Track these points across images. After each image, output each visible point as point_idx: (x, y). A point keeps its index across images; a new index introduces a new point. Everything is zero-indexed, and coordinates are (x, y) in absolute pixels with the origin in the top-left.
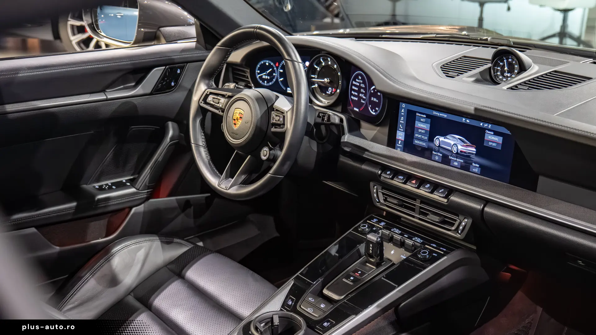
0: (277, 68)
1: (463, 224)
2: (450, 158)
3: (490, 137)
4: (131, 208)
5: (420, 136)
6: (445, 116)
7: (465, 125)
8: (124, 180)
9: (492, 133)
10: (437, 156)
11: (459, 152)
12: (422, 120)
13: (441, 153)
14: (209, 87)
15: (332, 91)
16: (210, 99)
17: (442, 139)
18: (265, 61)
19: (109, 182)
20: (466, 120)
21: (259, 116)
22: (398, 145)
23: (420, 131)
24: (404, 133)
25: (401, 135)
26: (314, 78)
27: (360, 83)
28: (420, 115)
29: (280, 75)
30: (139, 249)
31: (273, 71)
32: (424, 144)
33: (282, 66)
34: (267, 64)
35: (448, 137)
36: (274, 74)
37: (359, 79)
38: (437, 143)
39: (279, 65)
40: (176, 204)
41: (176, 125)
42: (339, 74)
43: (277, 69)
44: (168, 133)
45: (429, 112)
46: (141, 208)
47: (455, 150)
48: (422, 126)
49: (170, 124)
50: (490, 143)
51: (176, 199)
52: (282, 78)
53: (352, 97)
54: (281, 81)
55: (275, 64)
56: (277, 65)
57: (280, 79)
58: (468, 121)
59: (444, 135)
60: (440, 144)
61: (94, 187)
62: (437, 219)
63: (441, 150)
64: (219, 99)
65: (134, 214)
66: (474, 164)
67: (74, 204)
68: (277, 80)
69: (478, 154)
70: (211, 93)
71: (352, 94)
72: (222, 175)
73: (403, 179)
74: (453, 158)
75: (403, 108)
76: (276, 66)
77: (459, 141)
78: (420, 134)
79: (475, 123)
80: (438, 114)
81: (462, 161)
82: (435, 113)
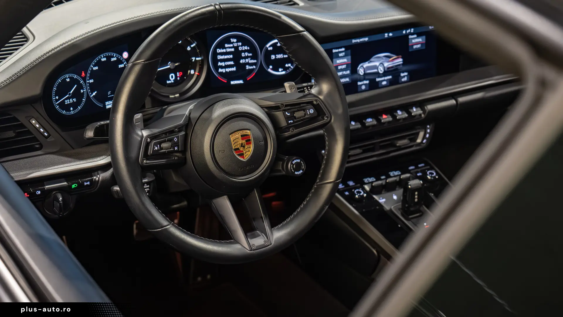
0: (84, 79)
2: (378, 80)
3: (413, 41)
5: (341, 73)
6: (366, 39)
7: (388, 39)
9: (415, 36)
10: (363, 84)
11: (386, 69)
12: (341, 55)
13: (366, 80)
15: (176, 77)
17: (366, 65)
18: (63, 77)
20: (388, 35)
23: (340, 67)
27: (236, 48)
28: (337, 51)
29: (90, 89)
31: (80, 87)
32: (347, 79)
33: (90, 74)
34: (68, 80)
35: (372, 60)
36: (82, 91)
37: (232, 43)
38: (361, 72)
39: (86, 74)
43: (85, 81)
45: (346, 43)
47: (381, 70)
48: (342, 61)
50: (415, 47)
52: (94, 92)
53: (221, 70)
54: (94, 96)
55: (80, 75)
56: (83, 74)
57: (92, 94)
58: (391, 34)
59: (367, 59)
60: (364, 71)
63: (367, 77)
66: (402, 75)
68: (88, 96)
69: (404, 63)
74: (381, 79)
76: (82, 77)
77: (384, 58)
78: (341, 70)
79: (398, 34)
80: (358, 41)
81: (390, 77)
82: (354, 41)
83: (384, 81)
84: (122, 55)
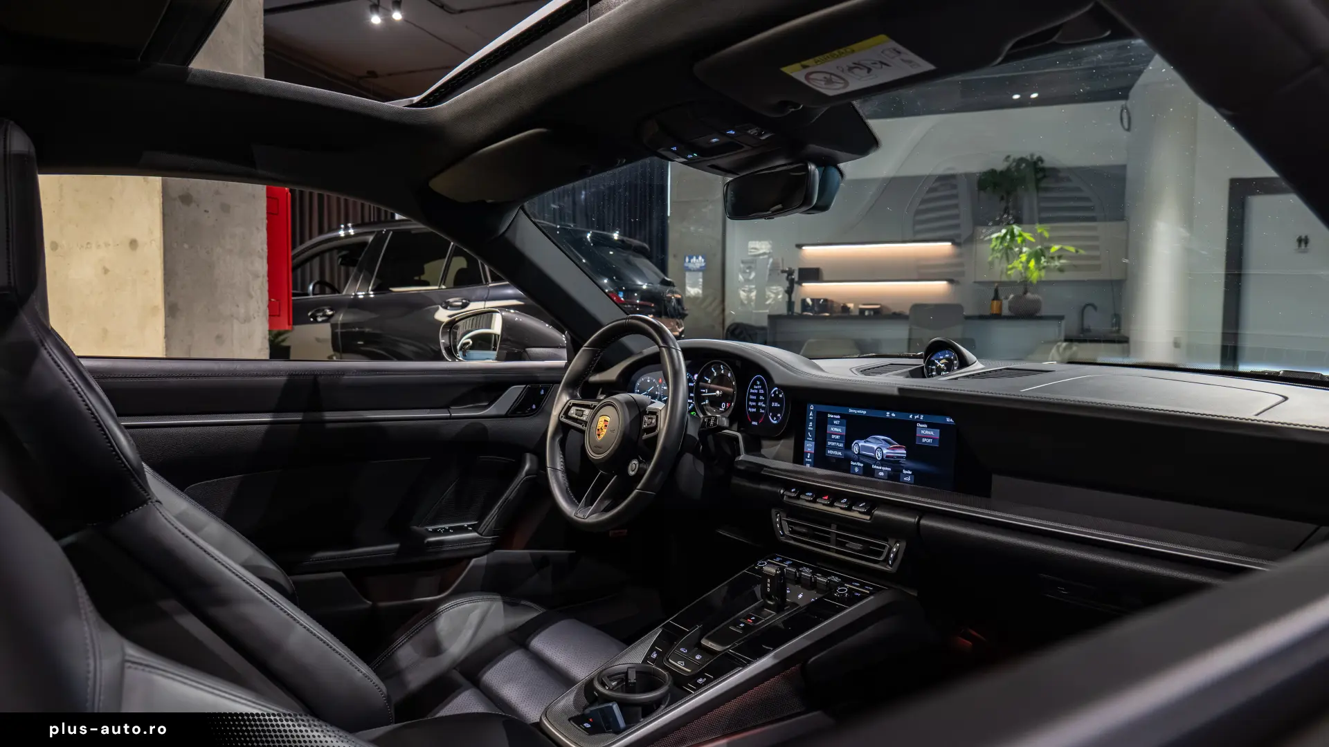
1: (895, 550)
2: (874, 467)
3: (923, 432)
4: (470, 558)
5: (833, 444)
6: (865, 412)
7: (890, 420)
8: (465, 525)
9: (926, 426)
10: (857, 466)
11: (884, 457)
12: (835, 422)
13: (861, 462)
14: (573, 397)
15: (726, 406)
16: (573, 412)
17: (862, 443)
18: (646, 378)
19: (447, 526)
20: (890, 415)
21: (628, 421)
22: (807, 460)
23: (833, 436)
24: (814, 443)
25: (809, 447)
26: (705, 393)
27: (758, 389)
28: (832, 416)
29: (663, 393)
30: (475, 608)
31: (656, 389)
32: (840, 453)
34: (649, 381)
35: (868, 439)
36: (657, 393)
37: (757, 385)
38: (856, 450)
40: (529, 559)
41: (534, 457)
42: (734, 383)
43: (660, 386)
44: (524, 467)
45: (842, 410)
46: (483, 560)
47: (879, 456)
48: (836, 430)
49: (528, 456)
50: (924, 440)
51: (531, 554)
53: (750, 409)
56: (660, 380)
57: (664, 397)
58: (893, 415)
59: (864, 437)
60: (859, 450)
61: (427, 530)
62: (858, 546)
63: (861, 459)
64: (583, 411)
65: (473, 567)
66: (905, 472)
67: (396, 546)
68: (660, 399)
69: (908, 457)
70: (574, 405)
71: (749, 406)
72: (580, 502)
73: (812, 496)
74: (877, 467)
75: (812, 410)
76: (659, 382)
77: (884, 442)
78: (835, 440)
79: (902, 416)
80: (855, 411)
81: (890, 469)
82: (851, 411)
83: (882, 471)
84: (693, 376)
